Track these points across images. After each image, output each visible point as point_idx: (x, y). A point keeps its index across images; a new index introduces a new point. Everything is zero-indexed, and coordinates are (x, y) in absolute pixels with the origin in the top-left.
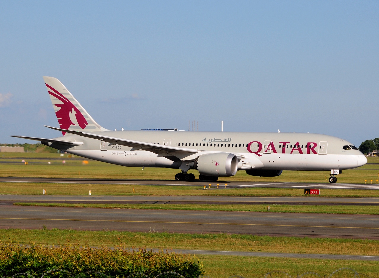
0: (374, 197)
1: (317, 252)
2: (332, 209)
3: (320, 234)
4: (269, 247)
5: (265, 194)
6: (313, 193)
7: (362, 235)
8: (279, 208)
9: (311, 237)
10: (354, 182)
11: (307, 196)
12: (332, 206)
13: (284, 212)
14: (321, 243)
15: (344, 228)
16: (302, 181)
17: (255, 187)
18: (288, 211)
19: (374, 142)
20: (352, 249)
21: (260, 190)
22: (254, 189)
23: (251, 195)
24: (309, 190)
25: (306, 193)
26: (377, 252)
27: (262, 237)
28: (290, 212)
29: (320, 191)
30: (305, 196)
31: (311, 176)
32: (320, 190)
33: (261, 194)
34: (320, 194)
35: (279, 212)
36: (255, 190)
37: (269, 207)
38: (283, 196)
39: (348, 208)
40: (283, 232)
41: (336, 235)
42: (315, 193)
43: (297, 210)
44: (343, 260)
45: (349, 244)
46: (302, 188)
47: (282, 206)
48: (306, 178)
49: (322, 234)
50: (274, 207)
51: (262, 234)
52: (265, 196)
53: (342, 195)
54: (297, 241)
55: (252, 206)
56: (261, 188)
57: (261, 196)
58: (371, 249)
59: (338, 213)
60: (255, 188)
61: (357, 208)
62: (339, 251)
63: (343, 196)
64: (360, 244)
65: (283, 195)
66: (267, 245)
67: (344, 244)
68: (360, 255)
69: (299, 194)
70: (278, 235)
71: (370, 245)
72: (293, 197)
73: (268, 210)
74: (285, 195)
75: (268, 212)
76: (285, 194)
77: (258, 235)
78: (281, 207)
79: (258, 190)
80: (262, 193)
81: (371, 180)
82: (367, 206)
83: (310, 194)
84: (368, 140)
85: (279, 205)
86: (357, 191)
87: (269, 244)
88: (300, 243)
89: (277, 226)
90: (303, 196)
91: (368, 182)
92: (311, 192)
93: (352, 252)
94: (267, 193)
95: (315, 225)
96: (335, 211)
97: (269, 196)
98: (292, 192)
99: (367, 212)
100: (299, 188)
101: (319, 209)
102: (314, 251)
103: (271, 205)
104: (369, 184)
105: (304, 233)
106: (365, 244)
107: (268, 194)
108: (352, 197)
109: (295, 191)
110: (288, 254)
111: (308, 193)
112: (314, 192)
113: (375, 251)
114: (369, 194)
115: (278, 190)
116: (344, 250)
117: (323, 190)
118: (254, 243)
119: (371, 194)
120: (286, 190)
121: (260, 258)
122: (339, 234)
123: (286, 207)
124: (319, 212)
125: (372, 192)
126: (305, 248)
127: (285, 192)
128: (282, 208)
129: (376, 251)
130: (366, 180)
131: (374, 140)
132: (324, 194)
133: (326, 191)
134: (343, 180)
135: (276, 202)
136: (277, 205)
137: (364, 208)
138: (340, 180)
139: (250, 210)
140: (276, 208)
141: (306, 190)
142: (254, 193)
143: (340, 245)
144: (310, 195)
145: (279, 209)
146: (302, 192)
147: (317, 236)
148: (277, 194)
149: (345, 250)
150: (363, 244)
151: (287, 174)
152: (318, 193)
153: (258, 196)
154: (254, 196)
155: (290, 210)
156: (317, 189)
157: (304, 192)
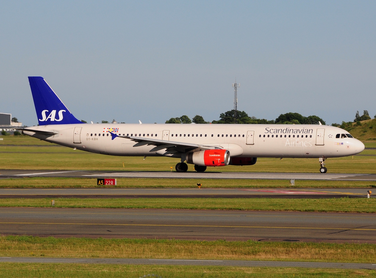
0: (183, 187)
1: (114, 256)
2: (131, 203)
3: (116, 233)
4: (54, 250)
5: (49, 185)
6: (108, 184)
7: (168, 234)
8: (67, 202)
9: (105, 237)
11: (100, 188)
12: (131, 199)
13: (73, 207)
14: (118, 245)
15: (146, 226)
16: (94, 169)
18: (77, 206)
19: (181, 121)
20: (155, 251)
21: (42, 180)
22: (35, 179)
23: (31, 186)
24: (103, 180)
25: (99, 183)
26: (186, 254)
27: (45, 239)
28: (80, 207)
29: (117, 181)
31: (105, 163)
33: (43, 185)
35: (66, 207)
36: (36, 180)
37: (53, 201)
38: (71, 187)
39: (151, 202)
40: (71, 232)
41: (137, 235)
42: (110, 184)
43: (88, 205)
44: (145, 266)
45: (152, 245)
46: (94, 178)
47: (69, 200)
48: (99, 164)
49: (119, 233)
50: (60, 201)
51: (46, 235)
52: (49, 187)
53: (143, 185)
54: (88, 243)
55: (32, 200)
56: (43, 178)
57: (43, 187)
58: (178, 251)
59: (138, 208)
60: (36, 178)
61: (161, 201)
62: (140, 254)
64: (165, 245)
66: (51, 249)
67: (146, 245)
68: (165, 259)
69: (90, 185)
70: (64, 236)
71: (177, 246)
72: (83, 188)
73: (53, 205)
75: (52, 207)
76: (73, 185)
77: (40, 236)
79: (40, 181)
80: (45, 184)
82: (174, 199)
83: (104, 184)
84: (173, 118)
85: (66, 199)
86: (161, 181)
87: (53, 247)
88: (92, 245)
89: (63, 225)
90: (95, 187)
92: (105, 183)
93: (156, 255)
95: (111, 223)
96: (135, 205)
97: (53, 187)
98: (81, 182)
99: (174, 205)
100: (90, 178)
101: (115, 203)
102: (109, 255)
103: (55, 199)
105: (97, 233)
106: (171, 245)
107: (53, 185)
108: (155, 187)
109: (86, 181)
110: (77, 259)
111: (102, 183)
112: (109, 182)
113: (183, 254)
114: (175, 183)
115: (64, 180)
116: (146, 253)
117: (119, 180)
118: (34, 246)
119: (178, 183)
120: (74, 180)
121: (42, 265)
122: (140, 233)
123: (75, 201)
124: (116, 206)
125: (179, 181)
126: (98, 252)
127: (73, 182)
130: (171, 167)
131: (181, 118)
132: (121, 184)
133: (123, 180)
134: (143, 167)
135: (62, 195)
136: (64, 199)
137: (170, 201)
138: (141, 167)
139: (30, 205)
140: (62, 202)
141: (99, 180)
142: (34, 184)
143: (141, 246)
144: (104, 186)
145: (66, 204)
146: (94, 182)
147: (113, 236)
148: (63, 185)
150: (168, 246)
152: (114, 183)
153: (39, 188)
154: (34, 188)
155: (79, 204)
156: (113, 178)
157: (96, 182)
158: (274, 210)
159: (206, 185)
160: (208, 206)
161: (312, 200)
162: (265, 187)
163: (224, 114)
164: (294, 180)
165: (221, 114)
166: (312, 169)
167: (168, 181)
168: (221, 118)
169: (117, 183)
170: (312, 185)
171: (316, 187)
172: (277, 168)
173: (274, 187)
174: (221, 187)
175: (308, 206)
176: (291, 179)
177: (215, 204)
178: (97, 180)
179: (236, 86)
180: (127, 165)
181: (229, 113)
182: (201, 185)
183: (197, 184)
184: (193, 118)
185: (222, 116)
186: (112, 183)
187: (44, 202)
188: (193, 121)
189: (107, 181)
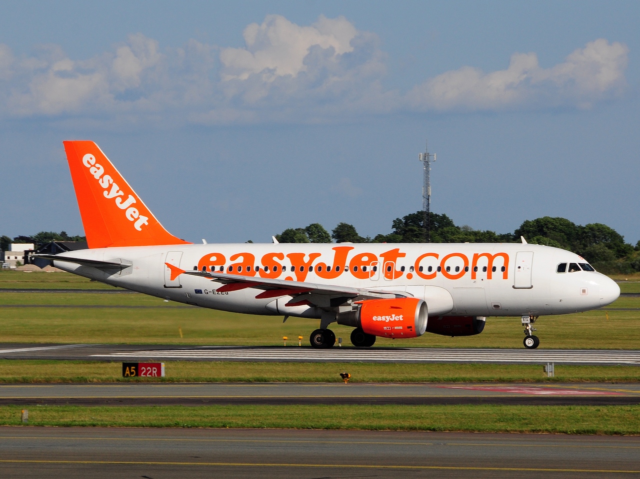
0: (309, 381)
2: (196, 415)
5: (16, 376)
6: (145, 374)
8: (55, 414)
11: (128, 382)
12: (196, 408)
13: (67, 426)
16: (117, 340)
18: (77, 423)
19: (308, 235)
24: (136, 365)
25: (128, 372)
28: (83, 426)
29: (165, 368)
30: (125, 380)
31: (140, 327)
32: (163, 365)
33: (4, 376)
34: (163, 374)
35: (53, 425)
37: (26, 413)
38: (64, 382)
39: (239, 413)
42: (151, 374)
43: (102, 421)
46: (116, 360)
47: (61, 409)
48: (127, 331)
50: (41, 411)
52: (16, 382)
53: (223, 376)
56: (4, 361)
57: (4, 382)
59: (211, 427)
61: (262, 413)
63: (226, 379)
65: (65, 379)
69: (107, 376)
72: (92, 383)
73: (23, 420)
74: (71, 380)
75: (23, 425)
76: (69, 377)
78: (58, 411)
80: (7, 374)
81: (300, 337)
82: (289, 407)
83: (137, 375)
84: (291, 230)
85: (54, 407)
86: (264, 367)
89: (48, 464)
90: (118, 382)
91: (292, 342)
92: (139, 373)
94: (19, 374)
95: (150, 460)
96: (204, 419)
97: (25, 382)
98: (86, 371)
99: (289, 421)
100: (108, 360)
101: (161, 416)
103: (31, 408)
104: (295, 347)
107: (25, 376)
108: (249, 381)
109: (99, 367)
111: (132, 373)
112: (147, 371)
114: (292, 372)
115: (50, 366)
117: (171, 365)
119: (299, 373)
120: (72, 365)
123: (73, 411)
124: (162, 423)
125: (301, 368)
127: (69, 371)
128: (61, 414)
130: (285, 338)
131: (308, 229)
132: (174, 375)
133: (180, 366)
134: (224, 336)
135: (44, 399)
136: (49, 407)
137: (281, 412)
140: (44, 413)
141: (127, 365)
144: (136, 378)
145: (54, 417)
146: (115, 370)
148: (47, 376)
152: (159, 373)
155: (83, 419)
156: (156, 362)
157: (121, 370)
158: (507, 431)
159: (360, 377)
160: (364, 423)
161: (592, 409)
162: (489, 381)
163: (401, 220)
164: (553, 364)
165: (394, 221)
166: (594, 341)
167: (279, 368)
168: (394, 230)
169: (166, 373)
170: (592, 376)
171: (602, 381)
172: (516, 340)
173: (510, 381)
174: (392, 381)
175: (583, 421)
176: (547, 363)
177: (380, 417)
178: (122, 366)
179: (428, 158)
180: (188, 333)
181: (413, 219)
182: (349, 376)
183: (341, 375)
184: (334, 229)
185: (397, 224)
186: (155, 372)
187: (6, 414)
188: (333, 237)
189: (143, 368)
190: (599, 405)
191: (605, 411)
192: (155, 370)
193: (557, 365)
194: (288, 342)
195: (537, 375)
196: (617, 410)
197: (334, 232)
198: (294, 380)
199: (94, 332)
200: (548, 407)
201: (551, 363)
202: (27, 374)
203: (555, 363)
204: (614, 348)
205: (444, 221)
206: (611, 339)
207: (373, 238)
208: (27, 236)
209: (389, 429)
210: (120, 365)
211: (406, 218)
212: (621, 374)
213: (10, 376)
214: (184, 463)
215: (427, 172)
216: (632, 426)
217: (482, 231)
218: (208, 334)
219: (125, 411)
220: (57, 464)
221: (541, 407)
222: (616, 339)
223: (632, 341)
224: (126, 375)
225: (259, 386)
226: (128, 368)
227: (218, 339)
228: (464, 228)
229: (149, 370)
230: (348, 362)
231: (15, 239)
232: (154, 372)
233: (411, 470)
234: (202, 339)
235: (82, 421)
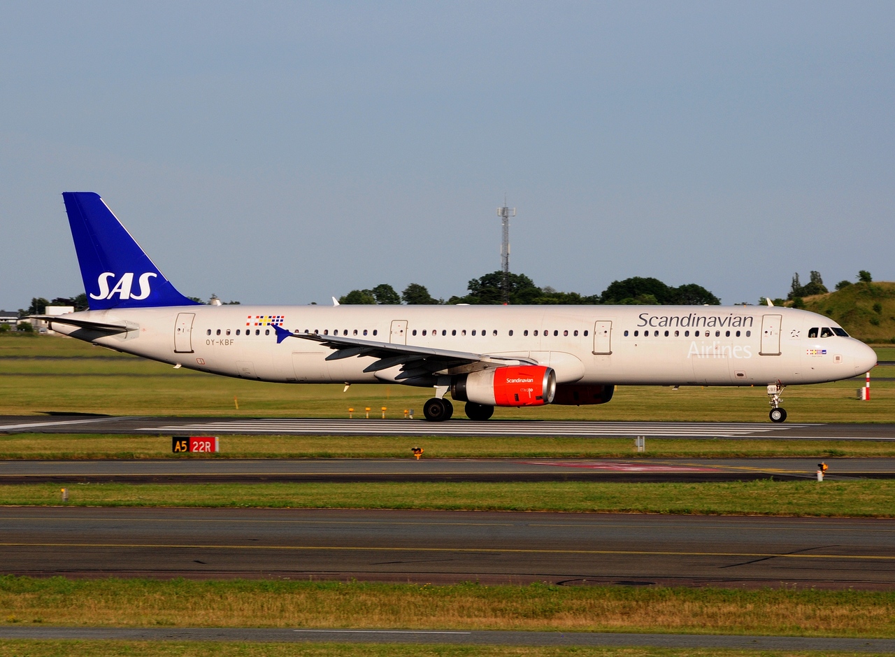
0: (377, 457)
1: (210, 622)
2: (253, 494)
3: (217, 568)
4: (65, 609)
5: (55, 452)
6: (198, 449)
7: (340, 568)
8: (98, 493)
9: (191, 578)
10: (318, 413)
11: (178, 459)
12: (254, 486)
13: (113, 506)
14: (221, 596)
15: (289, 550)
16: (166, 412)
17: (24, 432)
18: (122, 503)
19: (375, 297)
20: (310, 611)
21: (39, 441)
22: (22, 438)
23: (11, 456)
24: (187, 439)
25: (178, 447)
26: (383, 617)
27: (45, 581)
28: (129, 506)
29: (220, 443)
30: (176, 456)
31: (191, 398)
32: (217, 439)
33: (43, 452)
34: (217, 449)
35: (96, 505)
36: (24, 441)
37: (65, 492)
38: (108, 458)
39: (301, 491)
40: (109, 566)
41: (266, 572)
42: (204, 449)
43: (150, 500)
44: (283, 644)
45: (302, 596)
46: (165, 434)
47: (104, 487)
48: (177, 402)
49: (225, 567)
50: (82, 490)
51: (48, 573)
52: (55, 458)
53: (284, 451)
54: (149, 592)
55: (14, 488)
56: (42, 435)
57: (41, 458)
58: (365, 609)
59: (270, 506)
60: (23, 435)
61: (326, 491)
62: (274, 617)
63: (286, 454)
64: (333, 595)
65: (109, 454)
66: (60, 605)
67: (288, 596)
68: (333, 629)
69: (156, 451)
70: (91, 574)
71: (363, 597)
72: (138, 459)
74: (115, 455)
76: (114, 452)
77: (33, 576)
78: (102, 490)
79: (33, 442)
80: (45, 449)
81: (367, 409)
82: (356, 485)
83: (188, 450)
84: (357, 292)
85: (98, 485)
86: (327, 441)
87: (64, 601)
88: (157, 596)
90: (168, 458)
91: (359, 414)
92: (191, 447)
93: (312, 619)
94: (60, 449)
95: (204, 543)
96: (262, 498)
97: (65, 458)
98: (134, 445)
99: (355, 500)
100: (156, 434)
101: (215, 495)
102: (199, 620)
103: (71, 486)
104: (360, 419)
105: (171, 566)
106: (348, 597)
107: (65, 451)
108: (312, 457)
109: (146, 442)
110: (121, 629)
111: (183, 448)
112: (200, 446)
113: (376, 617)
114: (360, 447)
115: (93, 440)
116: (287, 614)
117: (226, 440)
118: (18, 599)
119: (368, 447)
120: (117, 440)
121: (37, 644)
122: (273, 567)
123: (119, 490)
124: (216, 503)
125: (369, 442)
126: (173, 612)
127: (114, 445)
128: (105, 493)
129: (381, 614)
130: (351, 409)
131: (375, 290)
132: (229, 449)
133: (236, 440)
134: (285, 408)
135: (86, 477)
136: (92, 486)
137: (348, 490)
138: (278, 408)
139: (10, 500)
140: (87, 493)
141: (177, 438)
142: (20, 449)
143: (276, 598)
144: (188, 453)
145: (98, 497)
146: (163, 446)
147: (209, 575)
148: (90, 452)
149: (291, 615)
150: (341, 597)
151: (119, 393)
152: (213, 447)
153: (31, 459)
154: (20, 459)
155: (128, 498)
156: (209, 436)
157: (170, 445)
158: (595, 511)
159: (432, 452)
160: (439, 502)
161: (688, 486)
162: (574, 456)
163: (476, 281)
164: (644, 438)
165: (470, 282)
166: (687, 413)
167: (345, 442)
168: (471, 291)
169: (220, 447)
170: (687, 450)
171: (697, 457)
172: (604, 411)
173: (597, 457)
174: (468, 456)
175: (678, 499)
176: (637, 436)
177: (455, 496)
178: (171, 440)
179: (507, 213)
180: (243, 405)
181: (490, 279)
182: (422, 451)
183: (413, 449)
184: (404, 290)
185: (472, 285)
186: (209, 447)
187: (44, 493)
188: (404, 299)
189: (195, 442)
190: (694, 482)
191: (701, 488)
192: (208, 445)
193: (648, 438)
194: (354, 413)
195: (626, 449)
196: (713, 488)
197: (405, 293)
198: (361, 455)
199: (141, 403)
200: (639, 484)
201: (641, 437)
202: (67, 449)
203: (645, 436)
204: (710, 420)
205: (524, 282)
206: (706, 410)
207: (447, 300)
208: (67, 297)
209: (465, 508)
210: (170, 439)
211: (482, 278)
212: (717, 449)
213: (48, 452)
214: (242, 547)
215: (506, 229)
216: (730, 505)
217: (566, 293)
218: (267, 405)
219: (175, 489)
220: (101, 548)
221: (631, 485)
222: (712, 410)
223: (729, 413)
224: (176, 450)
225: (323, 462)
226: (178, 443)
227: (277, 411)
228: (545, 289)
229: (202, 445)
230: (420, 435)
231: (54, 301)
232: (207, 447)
233: (490, 553)
234: (260, 411)
235: (128, 500)
